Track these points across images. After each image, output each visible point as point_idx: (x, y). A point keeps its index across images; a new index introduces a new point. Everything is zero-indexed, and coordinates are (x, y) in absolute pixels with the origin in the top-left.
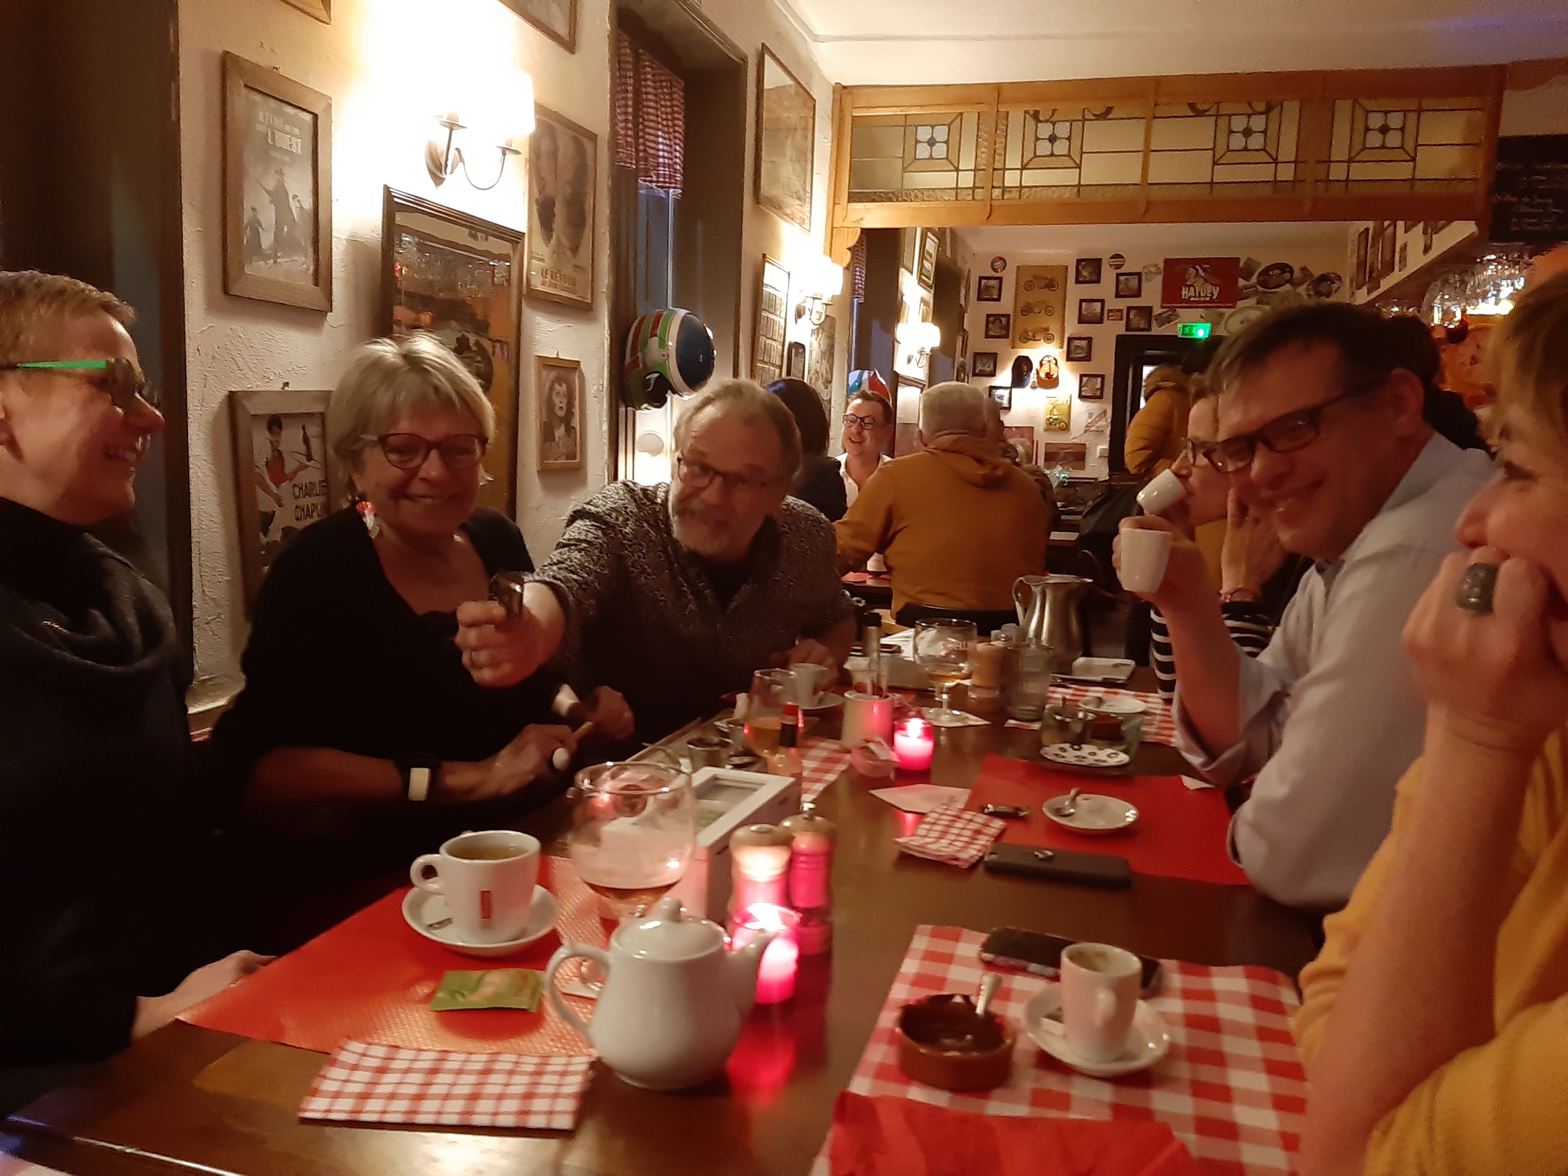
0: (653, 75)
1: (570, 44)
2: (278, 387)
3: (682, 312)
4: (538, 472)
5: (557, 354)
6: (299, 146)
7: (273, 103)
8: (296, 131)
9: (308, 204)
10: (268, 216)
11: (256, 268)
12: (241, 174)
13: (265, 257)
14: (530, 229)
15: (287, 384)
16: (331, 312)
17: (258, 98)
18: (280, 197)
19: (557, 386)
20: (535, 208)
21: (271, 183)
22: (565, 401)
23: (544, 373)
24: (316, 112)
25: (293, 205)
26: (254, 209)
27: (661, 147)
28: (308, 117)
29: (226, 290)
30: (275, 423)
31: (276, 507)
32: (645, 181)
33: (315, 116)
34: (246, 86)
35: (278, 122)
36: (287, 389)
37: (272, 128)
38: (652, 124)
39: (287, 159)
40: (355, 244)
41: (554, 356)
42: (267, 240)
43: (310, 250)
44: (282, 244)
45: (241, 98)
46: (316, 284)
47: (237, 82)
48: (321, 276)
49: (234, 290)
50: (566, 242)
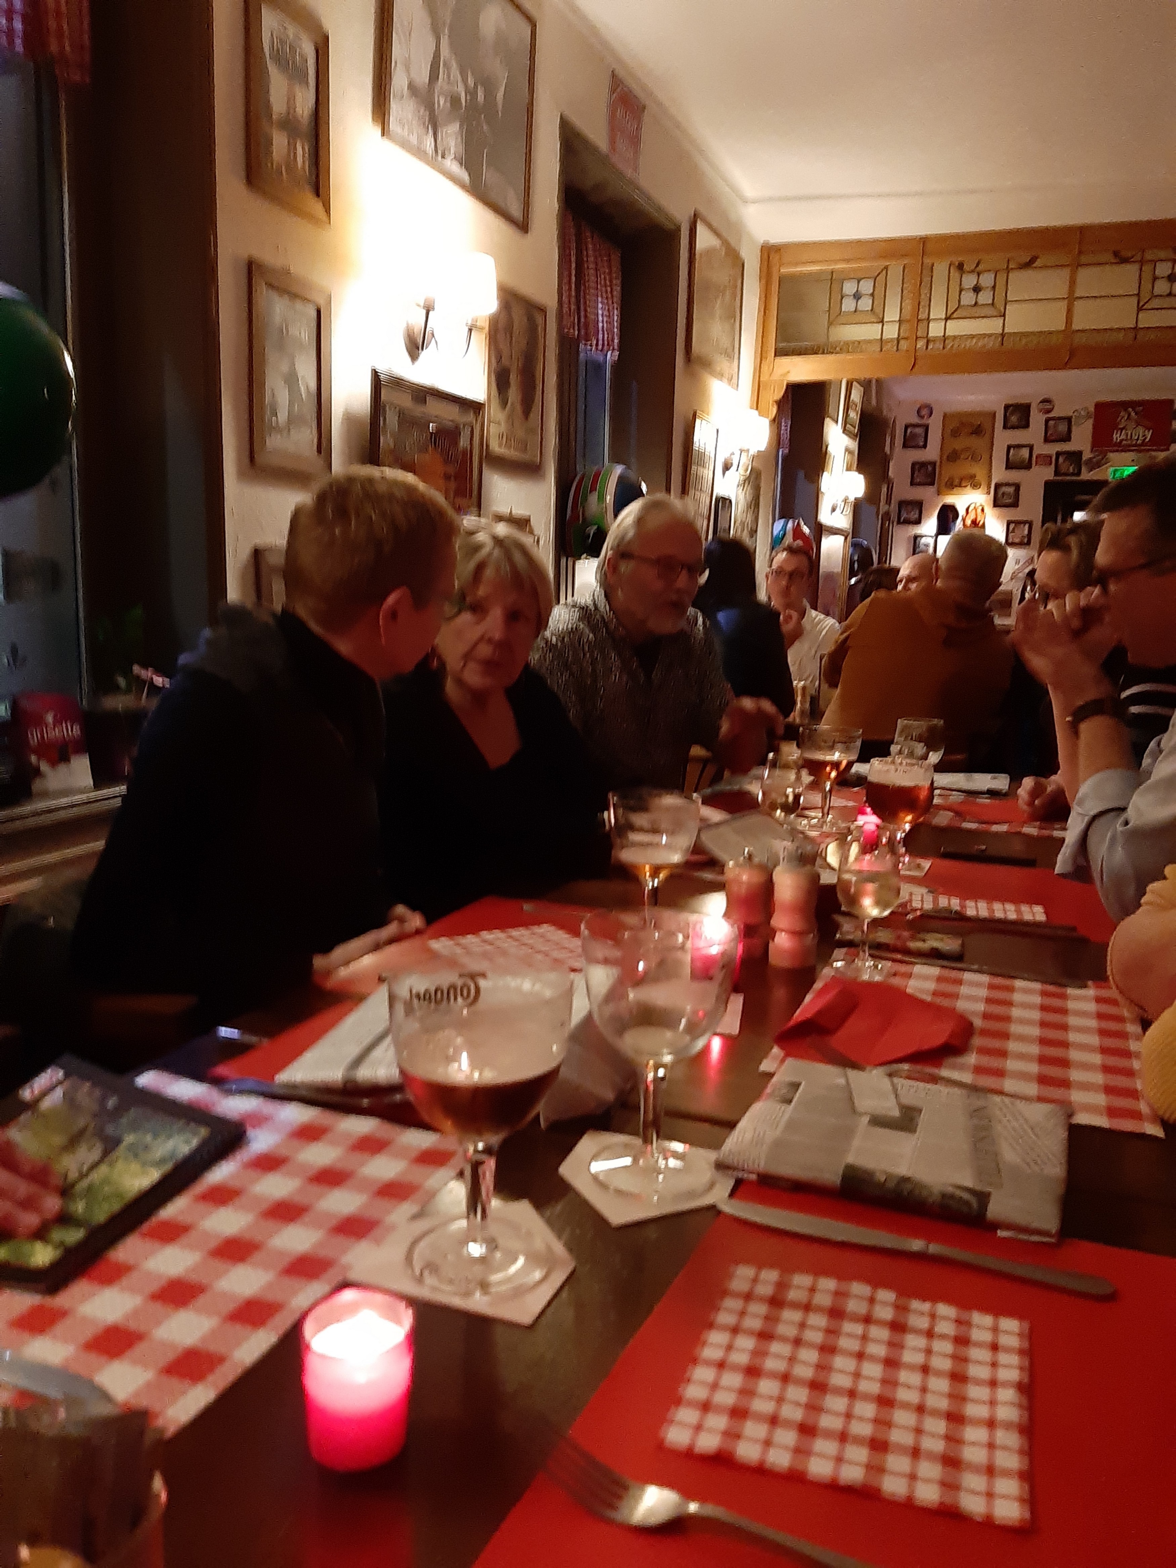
0: (593, 245)
3: (619, 470)
5: (511, 509)
7: (285, 297)
8: (304, 324)
9: (313, 385)
10: (282, 397)
12: (263, 362)
13: (281, 432)
14: (489, 399)
17: (275, 294)
18: (291, 380)
20: (493, 378)
21: (285, 368)
24: (319, 303)
25: (302, 386)
26: (273, 392)
27: (600, 312)
28: (313, 309)
29: (252, 461)
32: (585, 346)
33: (319, 308)
34: (267, 284)
35: (291, 314)
37: (286, 320)
38: (593, 291)
39: (297, 346)
41: (509, 511)
42: (282, 416)
43: (315, 426)
44: (293, 419)
45: (263, 295)
46: (319, 453)
47: (260, 283)
48: (323, 447)
49: (259, 460)
50: (519, 409)
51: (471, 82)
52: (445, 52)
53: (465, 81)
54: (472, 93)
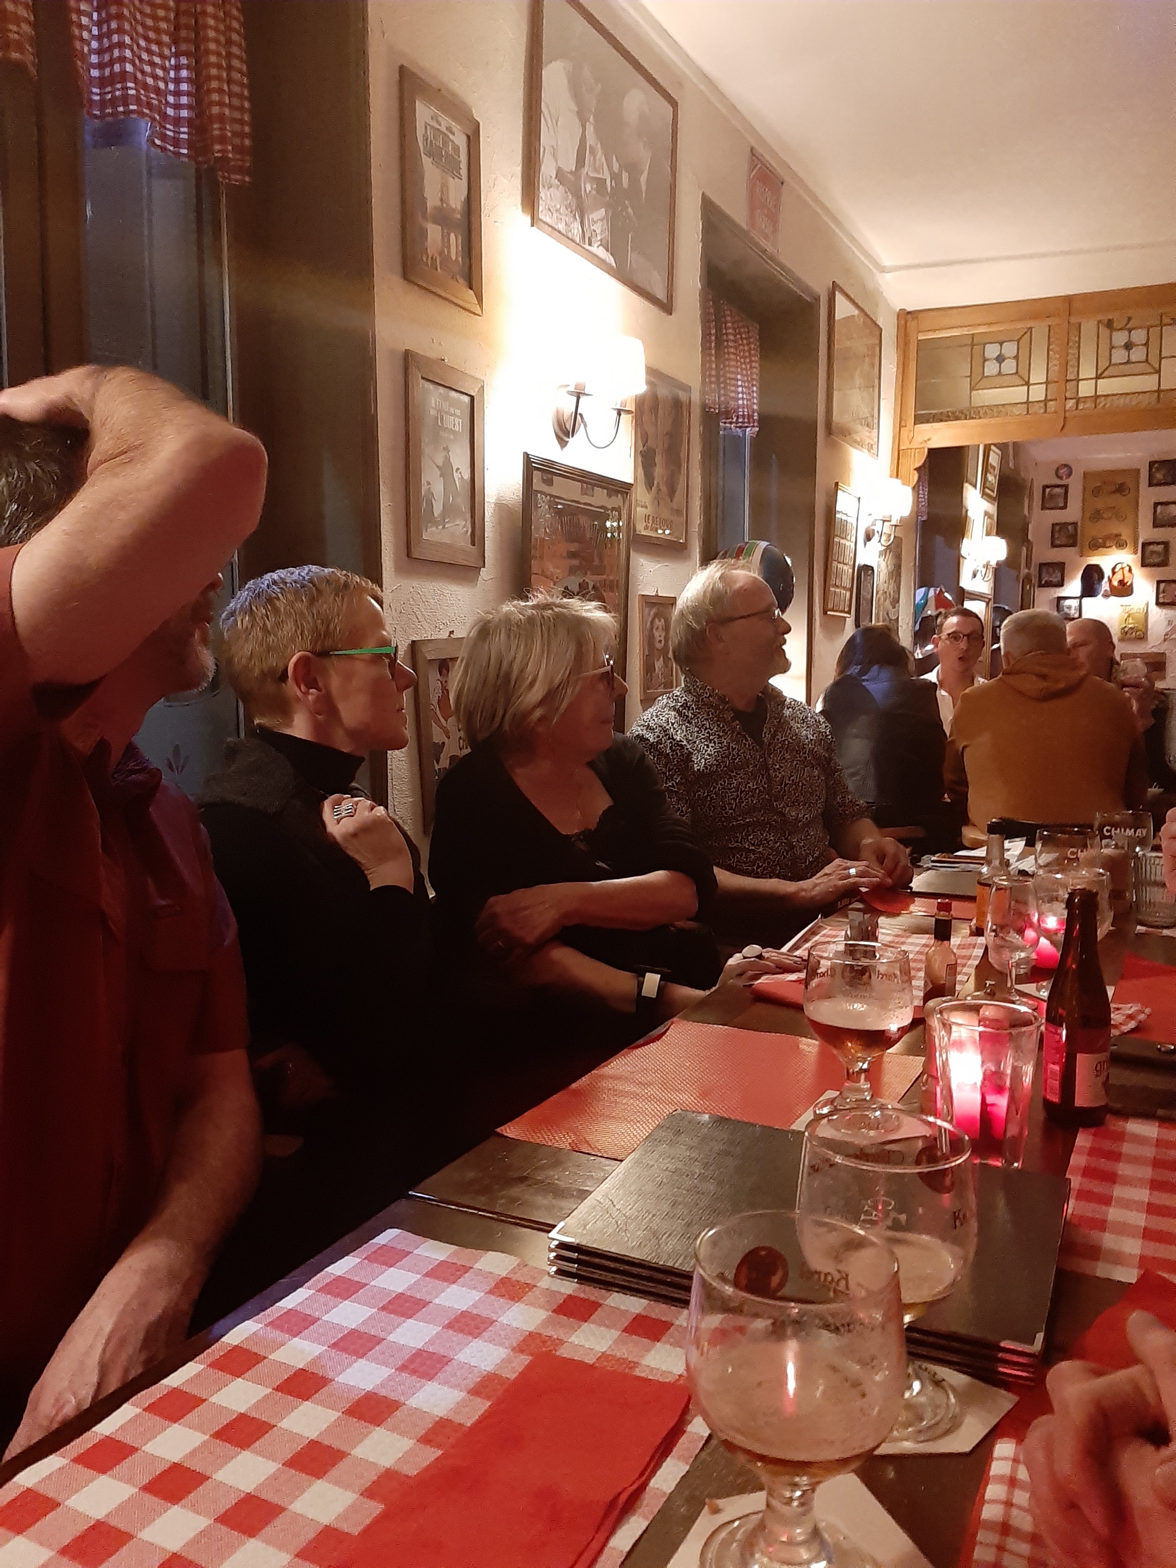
0: (733, 323)
1: (667, 307)
2: (444, 635)
3: (763, 544)
4: (641, 701)
7: (441, 390)
8: (458, 412)
9: (467, 476)
11: (431, 534)
12: (419, 454)
13: (436, 524)
15: (452, 632)
16: (484, 567)
17: (431, 387)
18: (446, 470)
19: (657, 620)
20: (640, 459)
21: (440, 460)
22: (663, 635)
24: (472, 394)
25: (456, 475)
26: (429, 483)
27: (740, 389)
29: (409, 555)
30: (444, 666)
31: (446, 740)
33: (472, 398)
34: (423, 378)
35: (445, 406)
36: (452, 636)
38: (733, 369)
40: (501, 506)
42: (438, 509)
43: (469, 516)
44: (448, 510)
45: (419, 388)
46: (473, 544)
47: (416, 375)
48: (477, 537)
49: (415, 555)
50: (664, 489)
51: (616, 167)
52: (591, 139)
53: (610, 167)
54: (615, 177)
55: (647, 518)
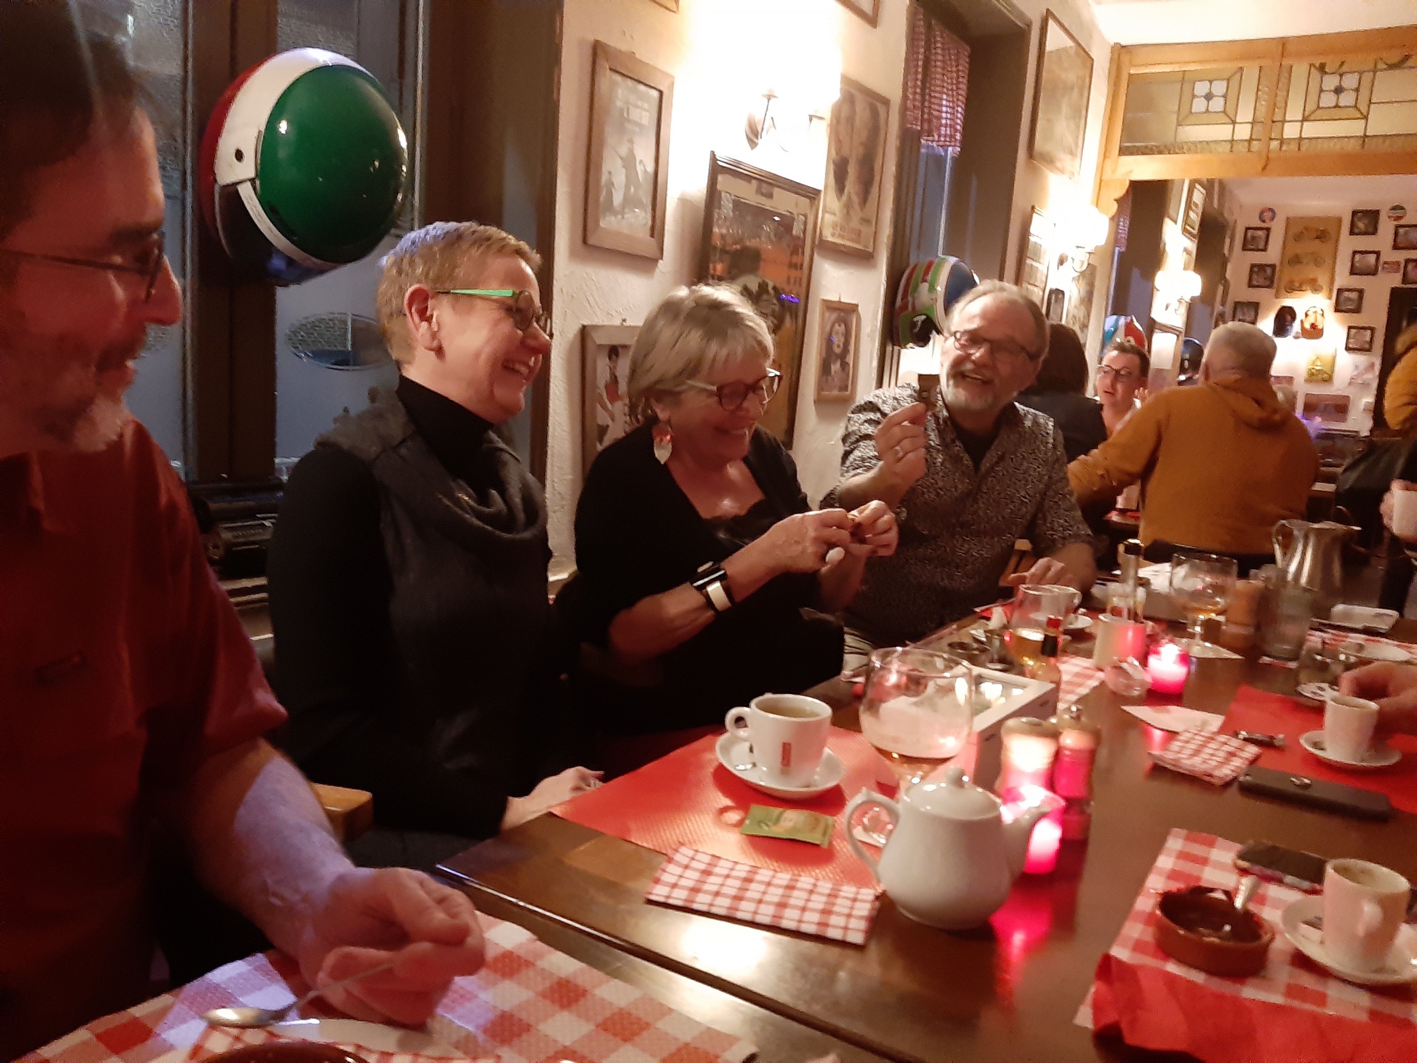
0: (942, 44)
1: (872, 19)
2: (617, 322)
3: (952, 260)
4: (815, 402)
5: (840, 298)
6: (646, 117)
7: (629, 82)
8: (646, 106)
9: (650, 168)
10: (620, 179)
11: (608, 222)
12: (602, 144)
13: (615, 213)
14: (826, 187)
15: (624, 320)
16: (662, 259)
17: (618, 78)
18: (629, 162)
19: (836, 325)
20: (832, 166)
21: (623, 151)
22: (842, 340)
23: (827, 314)
24: (661, 88)
25: (639, 168)
26: (610, 173)
27: (944, 109)
28: (655, 94)
29: (585, 241)
30: (614, 352)
31: (610, 423)
32: (927, 140)
33: (661, 93)
34: (611, 69)
35: (632, 99)
36: (624, 323)
37: (627, 103)
38: (938, 89)
39: (637, 129)
40: (684, 202)
41: (837, 299)
42: (618, 199)
43: (650, 207)
44: (629, 202)
45: (606, 79)
46: (652, 236)
47: (604, 66)
48: (657, 230)
49: (591, 241)
50: (855, 199)
55: (834, 226)
